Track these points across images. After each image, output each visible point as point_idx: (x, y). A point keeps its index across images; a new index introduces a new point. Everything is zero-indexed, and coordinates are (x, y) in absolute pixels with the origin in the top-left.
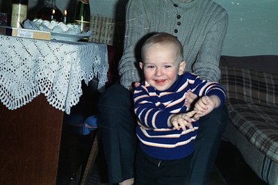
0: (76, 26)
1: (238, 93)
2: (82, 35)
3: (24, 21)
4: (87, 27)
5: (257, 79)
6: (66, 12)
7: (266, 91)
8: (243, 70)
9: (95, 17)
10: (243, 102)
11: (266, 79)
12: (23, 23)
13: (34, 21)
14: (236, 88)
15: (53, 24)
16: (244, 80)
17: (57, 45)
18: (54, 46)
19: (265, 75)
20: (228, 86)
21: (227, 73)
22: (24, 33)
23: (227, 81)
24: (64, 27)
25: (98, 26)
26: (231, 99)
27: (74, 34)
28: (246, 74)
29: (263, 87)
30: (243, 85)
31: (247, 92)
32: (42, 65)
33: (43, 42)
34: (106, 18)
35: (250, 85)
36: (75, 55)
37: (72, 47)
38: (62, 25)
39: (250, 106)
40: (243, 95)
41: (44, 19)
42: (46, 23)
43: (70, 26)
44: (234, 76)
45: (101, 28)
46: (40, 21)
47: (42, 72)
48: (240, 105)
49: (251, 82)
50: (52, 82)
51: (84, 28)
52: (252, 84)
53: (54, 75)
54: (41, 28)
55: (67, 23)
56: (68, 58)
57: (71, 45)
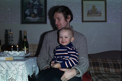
0: (23, 52)
1: (98, 70)
2: (26, 55)
3: (0, 53)
4: (28, 51)
5: (105, 62)
6: (18, 46)
7: (110, 67)
8: (98, 59)
9: (31, 45)
10: (100, 74)
11: (108, 62)
13: (4, 52)
14: (96, 68)
15: (13, 53)
16: (99, 64)
17: (16, 62)
18: (14, 63)
19: (108, 60)
20: (92, 67)
21: (91, 62)
23: (92, 65)
24: (18, 53)
25: (32, 48)
26: (95, 73)
27: (22, 55)
28: (100, 61)
29: (108, 65)
30: (99, 66)
31: (102, 69)
32: (9, 72)
34: (35, 45)
35: (102, 66)
36: (24, 66)
38: (16, 52)
39: (104, 75)
40: (100, 70)
42: (10, 52)
43: (20, 52)
44: (94, 63)
45: (34, 49)
46: (7, 52)
47: (10, 75)
48: (99, 75)
49: (102, 64)
50: (15, 79)
51: (26, 52)
52: (103, 65)
53: (15, 76)
54: (8, 55)
56: (21, 67)
57: (22, 62)
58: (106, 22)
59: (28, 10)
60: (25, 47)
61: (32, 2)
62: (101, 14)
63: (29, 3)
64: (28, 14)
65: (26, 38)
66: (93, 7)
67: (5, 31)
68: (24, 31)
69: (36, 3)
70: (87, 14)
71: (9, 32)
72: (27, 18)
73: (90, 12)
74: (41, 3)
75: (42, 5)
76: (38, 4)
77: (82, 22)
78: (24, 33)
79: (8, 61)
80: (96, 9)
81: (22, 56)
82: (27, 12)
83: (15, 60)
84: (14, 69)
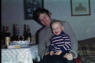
0: (27, 41)
2: (30, 44)
3: (10, 42)
5: (91, 47)
6: (23, 37)
8: (85, 44)
9: (33, 36)
12: (10, 43)
13: (13, 42)
14: (84, 51)
15: (20, 42)
16: (86, 48)
17: (22, 49)
18: (22, 50)
20: (81, 51)
21: (80, 46)
22: (11, 47)
23: (81, 49)
24: (23, 42)
26: (83, 55)
28: (87, 46)
29: (93, 49)
30: (86, 50)
31: (89, 52)
32: (18, 57)
33: (17, 49)
35: (89, 49)
36: (29, 52)
37: (28, 49)
39: (90, 56)
40: (87, 53)
41: (16, 41)
42: (17, 42)
43: (25, 41)
44: (83, 47)
46: (15, 41)
47: (19, 59)
48: (87, 57)
50: (23, 62)
51: (30, 41)
52: (90, 48)
53: (23, 59)
54: (16, 44)
55: (24, 41)
56: (27, 53)
57: (27, 49)
58: (91, 15)
59: (30, 9)
60: (29, 38)
61: (32, 2)
62: (86, 9)
63: (30, 4)
64: (30, 12)
65: (29, 30)
66: (79, 4)
67: (13, 26)
68: (28, 25)
69: (35, 3)
70: (75, 10)
71: (16, 27)
72: (29, 15)
73: (77, 8)
74: (39, 3)
75: (40, 4)
76: (37, 3)
77: (72, 16)
78: (28, 26)
79: (17, 48)
80: (82, 6)
81: (27, 45)
82: (29, 10)
83: (21, 48)
84: (22, 54)
